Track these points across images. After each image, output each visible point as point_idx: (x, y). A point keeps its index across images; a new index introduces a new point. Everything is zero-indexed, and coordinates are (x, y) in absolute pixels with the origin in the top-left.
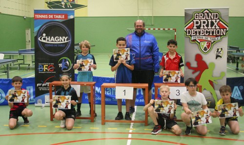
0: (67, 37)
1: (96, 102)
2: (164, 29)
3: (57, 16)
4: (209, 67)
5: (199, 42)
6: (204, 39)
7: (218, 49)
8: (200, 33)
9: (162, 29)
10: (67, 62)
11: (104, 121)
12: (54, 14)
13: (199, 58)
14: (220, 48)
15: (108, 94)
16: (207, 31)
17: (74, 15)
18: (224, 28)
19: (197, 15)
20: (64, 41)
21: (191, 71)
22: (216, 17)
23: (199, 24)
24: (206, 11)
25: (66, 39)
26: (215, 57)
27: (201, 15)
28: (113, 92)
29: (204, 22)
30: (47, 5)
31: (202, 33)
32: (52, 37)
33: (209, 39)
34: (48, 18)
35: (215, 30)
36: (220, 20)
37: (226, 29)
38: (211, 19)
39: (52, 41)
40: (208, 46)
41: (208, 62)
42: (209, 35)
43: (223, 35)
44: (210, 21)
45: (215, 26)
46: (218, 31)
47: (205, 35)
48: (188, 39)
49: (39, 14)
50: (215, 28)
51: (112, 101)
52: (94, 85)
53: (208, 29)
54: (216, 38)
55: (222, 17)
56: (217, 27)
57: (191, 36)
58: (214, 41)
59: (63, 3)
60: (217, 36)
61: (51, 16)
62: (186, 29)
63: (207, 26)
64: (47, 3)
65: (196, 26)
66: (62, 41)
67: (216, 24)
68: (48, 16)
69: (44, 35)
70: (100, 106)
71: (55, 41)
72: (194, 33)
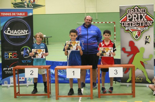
0: (27, 30)
1: (51, 82)
2: (106, 23)
3: (19, 14)
4: (140, 51)
5: (132, 31)
6: (135, 29)
7: (146, 37)
8: (132, 24)
9: (104, 23)
10: (28, 50)
11: (58, 96)
12: (16, 13)
13: (132, 44)
14: (148, 36)
15: (61, 75)
16: (137, 23)
17: (32, 13)
18: (150, 20)
19: (129, 11)
20: (25, 33)
21: (126, 54)
22: (144, 12)
23: (131, 17)
24: (136, 7)
25: (26, 32)
26: (145, 43)
27: (132, 10)
28: (65, 73)
29: (135, 16)
30: (13, 5)
31: (134, 25)
32: (15, 31)
33: (139, 29)
34: (12, 15)
35: (143, 22)
36: (147, 14)
37: (152, 21)
38: (140, 13)
39: (15, 34)
40: (139, 35)
41: (139, 47)
42: (139, 26)
43: (150, 25)
44: (139, 15)
45: (144, 19)
46: (146, 23)
47: (136, 26)
48: (123, 29)
49: (4, 13)
50: (144, 21)
51: (64, 81)
52: (49, 68)
53: (138, 21)
54: (145, 28)
55: (149, 11)
56: (145, 20)
57: (125, 27)
58: (143, 31)
59: (25, 4)
60: (145, 26)
61: (14, 14)
62: (121, 22)
63: (137, 18)
64: (13, 3)
65: (129, 19)
66: (23, 33)
67: (144, 17)
68: (12, 14)
69: (9, 29)
70: (54, 84)
71: (18, 34)
72: (127, 25)
